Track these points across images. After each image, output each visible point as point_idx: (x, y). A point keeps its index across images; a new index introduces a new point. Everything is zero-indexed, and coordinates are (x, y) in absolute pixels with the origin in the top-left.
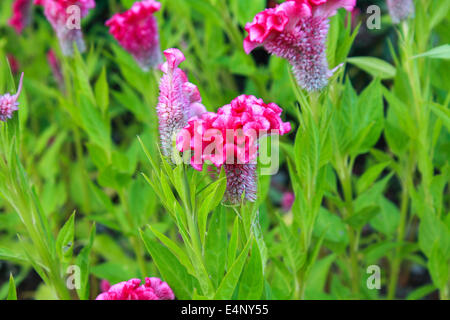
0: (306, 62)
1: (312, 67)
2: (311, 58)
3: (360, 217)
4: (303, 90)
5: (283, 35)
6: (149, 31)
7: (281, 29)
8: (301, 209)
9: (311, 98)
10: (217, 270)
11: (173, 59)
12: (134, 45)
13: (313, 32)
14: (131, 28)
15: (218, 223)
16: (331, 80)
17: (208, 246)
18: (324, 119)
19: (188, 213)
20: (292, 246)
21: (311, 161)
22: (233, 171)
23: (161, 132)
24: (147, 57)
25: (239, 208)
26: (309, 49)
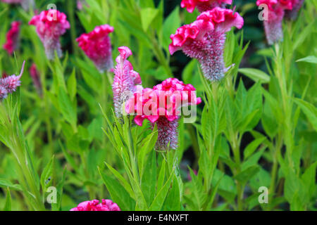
0: (210, 61)
1: (214, 64)
2: (213, 58)
3: (246, 174)
4: (208, 81)
5: (195, 42)
6: (105, 45)
7: (194, 37)
8: (205, 162)
9: (213, 86)
10: (149, 197)
11: (124, 53)
12: (95, 55)
13: (215, 41)
14: (93, 43)
15: (151, 165)
16: (226, 74)
17: (143, 180)
18: (221, 101)
19: (131, 156)
20: (198, 188)
21: (212, 129)
22: (163, 128)
23: (115, 101)
24: (103, 63)
25: (165, 153)
26: (212, 52)
